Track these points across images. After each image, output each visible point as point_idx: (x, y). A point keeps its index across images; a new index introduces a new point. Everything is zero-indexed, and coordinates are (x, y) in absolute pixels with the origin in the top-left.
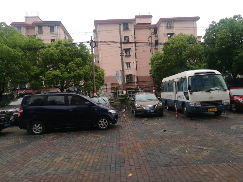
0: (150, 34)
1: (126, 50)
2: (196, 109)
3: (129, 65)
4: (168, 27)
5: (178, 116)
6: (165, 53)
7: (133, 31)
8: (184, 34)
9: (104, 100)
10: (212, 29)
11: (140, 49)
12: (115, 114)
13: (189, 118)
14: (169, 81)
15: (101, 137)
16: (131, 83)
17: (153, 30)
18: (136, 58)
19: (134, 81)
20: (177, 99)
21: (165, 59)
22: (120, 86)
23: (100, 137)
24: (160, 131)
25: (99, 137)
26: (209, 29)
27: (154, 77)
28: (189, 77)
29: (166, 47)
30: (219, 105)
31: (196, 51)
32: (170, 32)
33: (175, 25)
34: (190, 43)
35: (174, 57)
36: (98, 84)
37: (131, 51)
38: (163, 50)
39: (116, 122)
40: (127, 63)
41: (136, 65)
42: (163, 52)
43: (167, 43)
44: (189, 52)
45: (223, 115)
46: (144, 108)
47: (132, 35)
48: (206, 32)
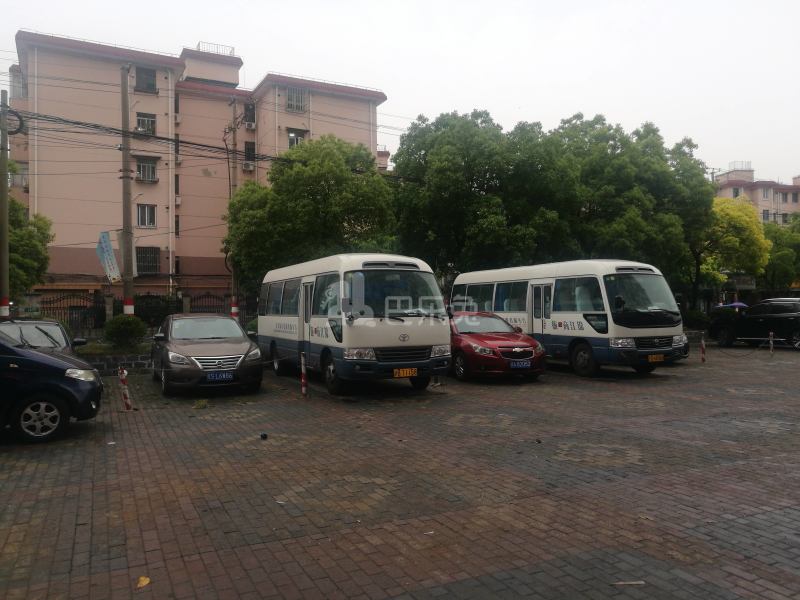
0: (232, 119)
1: (141, 159)
2: (361, 370)
3: (149, 213)
4: (290, 106)
5: (306, 391)
6: (278, 191)
7: (171, 102)
8: (339, 140)
9: (46, 334)
10: (418, 138)
11: (193, 165)
12: (91, 383)
13: (341, 398)
14: (287, 282)
15: (31, 468)
16: (156, 277)
17: (240, 110)
18: (177, 192)
19: (164, 272)
20: (307, 339)
21: (276, 207)
22: (112, 285)
23: (27, 470)
24: (249, 439)
25: (23, 468)
26: (409, 136)
27: (236, 264)
28: (346, 273)
29: (281, 172)
30: (423, 358)
31: (371, 195)
32: (297, 123)
33: (313, 105)
34: (354, 170)
35: (304, 206)
36: (21, 272)
37: (160, 166)
38: (272, 180)
39: (93, 413)
40: (142, 207)
41: (177, 217)
42: (269, 186)
43: (285, 160)
44: (350, 196)
45: (434, 387)
46: (199, 365)
47: (167, 114)
48: (402, 144)
